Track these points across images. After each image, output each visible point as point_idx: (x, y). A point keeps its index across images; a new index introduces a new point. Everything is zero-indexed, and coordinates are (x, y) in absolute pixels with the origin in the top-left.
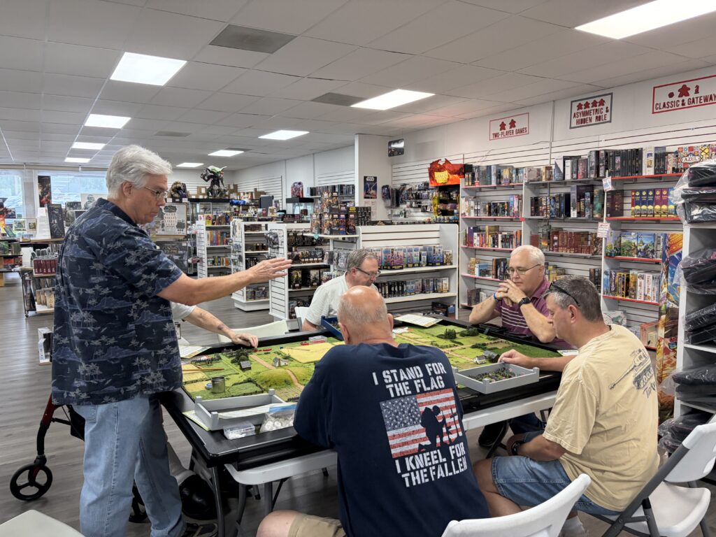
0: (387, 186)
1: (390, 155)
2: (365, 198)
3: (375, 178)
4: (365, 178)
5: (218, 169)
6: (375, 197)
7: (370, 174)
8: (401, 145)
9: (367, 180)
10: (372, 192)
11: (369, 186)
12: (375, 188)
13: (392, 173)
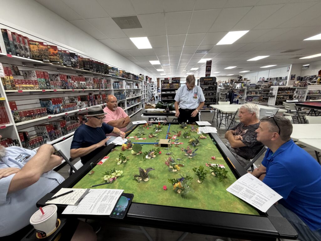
0: (300, 77)
2: (291, 80)
3: (295, 75)
4: (292, 75)
5: (242, 75)
6: (294, 79)
7: (293, 74)
10: (293, 78)
11: (292, 77)
13: (301, 73)
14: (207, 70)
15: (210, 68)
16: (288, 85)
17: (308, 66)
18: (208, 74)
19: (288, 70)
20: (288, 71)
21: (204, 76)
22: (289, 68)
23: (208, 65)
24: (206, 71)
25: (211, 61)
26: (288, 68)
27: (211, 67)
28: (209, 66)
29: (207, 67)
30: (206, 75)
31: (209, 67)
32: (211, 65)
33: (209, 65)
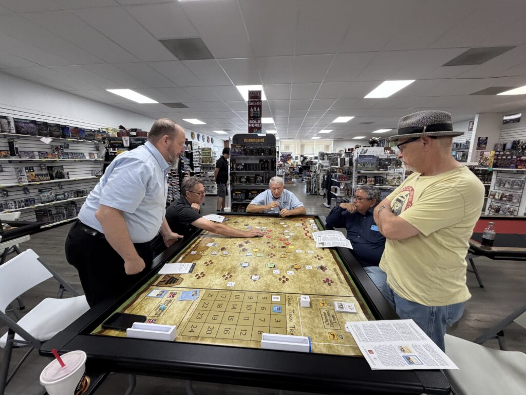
1: (504, 124)
2: (477, 149)
3: (487, 138)
4: (479, 138)
6: (484, 148)
7: (483, 136)
8: (519, 116)
9: (481, 139)
10: (483, 145)
11: (481, 143)
12: (486, 144)
13: (501, 134)
14: (252, 116)
15: (259, 110)
16: (471, 161)
17: (518, 120)
18: (256, 125)
19: (470, 127)
20: (471, 129)
21: (246, 132)
22: (473, 123)
23: (253, 104)
24: (250, 118)
25: (259, 92)
26: (471, 123)
27: (260, 107)
28: (257, 106)
29: (250, 107)
30: (251, 129)
31: (255, 109)
32: (261, 101)
33: (256, 104)
